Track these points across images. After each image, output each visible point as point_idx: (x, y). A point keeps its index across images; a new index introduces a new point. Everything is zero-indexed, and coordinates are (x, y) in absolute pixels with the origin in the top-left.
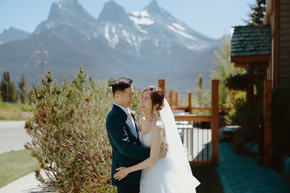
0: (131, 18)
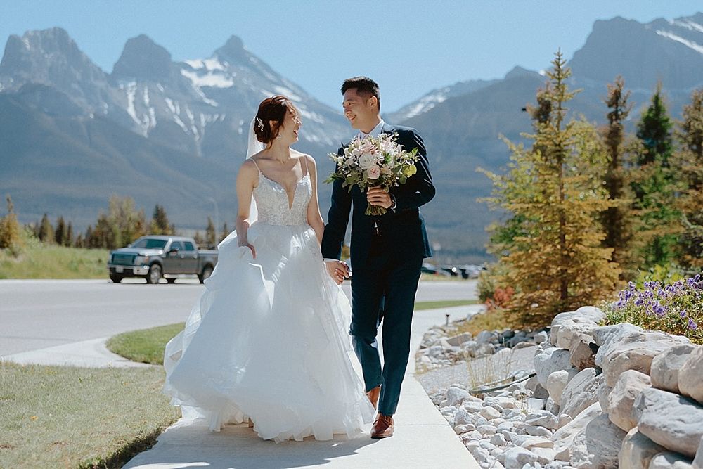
0: (184, 73)
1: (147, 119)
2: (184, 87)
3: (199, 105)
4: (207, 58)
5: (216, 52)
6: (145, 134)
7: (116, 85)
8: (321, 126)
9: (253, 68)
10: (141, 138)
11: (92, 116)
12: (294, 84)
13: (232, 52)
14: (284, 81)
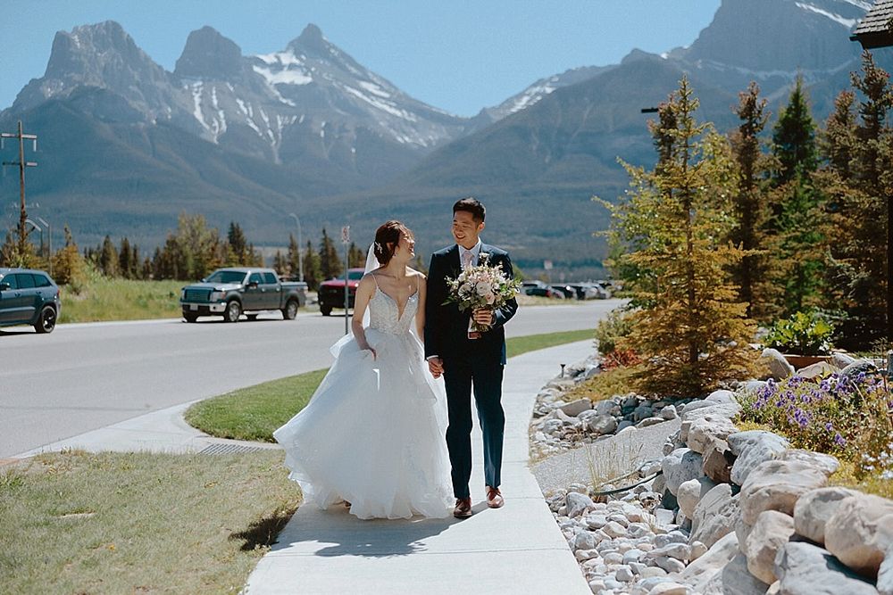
0: (256, 69)
1: (216, 124)
2: (257, 84)
3: (274, 106)
4: (281, 52)
5: (291, 44)
6: (216, 142)
7: (180, 86)
8: (413, 125)
9: (334, 60)
10: (211, 145)
11: (154, 122)
12: (382, 79)
13: (310, 44)
14: (370, 74)
